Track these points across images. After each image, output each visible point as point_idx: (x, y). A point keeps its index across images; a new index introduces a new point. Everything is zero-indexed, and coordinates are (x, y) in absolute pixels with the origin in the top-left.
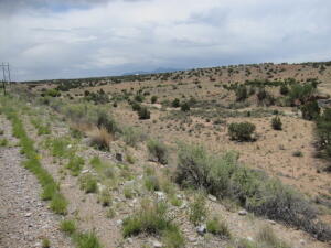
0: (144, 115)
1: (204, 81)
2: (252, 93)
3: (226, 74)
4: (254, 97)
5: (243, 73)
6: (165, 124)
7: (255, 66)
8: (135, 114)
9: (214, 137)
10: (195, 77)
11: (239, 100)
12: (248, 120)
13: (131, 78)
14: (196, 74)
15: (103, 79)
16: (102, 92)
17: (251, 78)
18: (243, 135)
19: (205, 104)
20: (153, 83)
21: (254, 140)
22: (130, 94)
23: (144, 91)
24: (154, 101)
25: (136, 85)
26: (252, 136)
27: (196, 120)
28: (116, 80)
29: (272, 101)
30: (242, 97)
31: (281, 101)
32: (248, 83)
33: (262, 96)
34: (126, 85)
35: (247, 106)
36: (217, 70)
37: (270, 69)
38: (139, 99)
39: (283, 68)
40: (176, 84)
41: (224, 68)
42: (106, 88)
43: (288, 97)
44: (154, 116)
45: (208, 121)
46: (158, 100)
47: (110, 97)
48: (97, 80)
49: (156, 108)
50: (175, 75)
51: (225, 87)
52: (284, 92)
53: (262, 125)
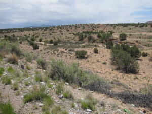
0: (36, 47)
1: (64, 31)
2: (86, 37)
3: (74, 28)
4: (87, 39)
5: (81, 28)
6: (46, 51)
7: (87, 25)
8: (31, 47)
9: (69, 57)
10: (60, 30)
11: (80, 40)
12: (84, 49)
13: (29, 29)
14: (61, 28)
15: (14, 29)
16: (14, 36)
17: (85, 30)
18: (82, 56)
19: (65, 42)
20: (40, 32)
21: (87, 58)
22: (29, 37)
23: (35, 36)
24: (40, 40)
25: (31, 33)
26: (86, 56)
27: (60, 49)
28: (21, 30)
29: (94, 41)
30: (81, 39)
32: (83, 32)
33: (90, 39)
34: (26, 33)
36: (70, 26)
37: (93, 26)
38: (33, 40)
40: (51, 32)
41: (73, 25)
42: (16, 34)
43: (100, 39)
44: (41, 48)
45: (66, 50)
46: (43, 40)
47: (18, 38)
48: (11, 30)
49: (41, 44)
50: (50, 28)
51: (74, 34)
52: (99, 37)
53: (90, 51)
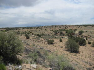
0: (28, 38)
1: (48, 29)
2: (59, 32)
3: (54, 27)
4: (59, 34)
5: (59, 27)
6: (33, 40)
8: (26, 37)
9: (44, 43)
10: (46, 28)
11: (55, 34)
13: (28, 28)
14: (46, 27)
15: (20, 28)
16: (19, 31)
18: (51, 43)
19: (46, 35)
20: (34, 29)
21: (54, 44)
22: (27, 32)
23: (31, 31)
24: (32, 34)
25: (29, 30)
27: (41, 39)
28: (24, 28)
29: (63, 35)
31: (66, 35)
33: (61, 33)
34: (26, 30)
35: (57, 36)
36: (52, 26)
37: (66, 26)
38: (28, 34)
39: (70, 26)
40: (40, 30)
41: (54, 26)
42: (20, 31)
44: (31, 38)
45: (44, 39)
46: (34, 34)
47: (21, 33)
48: (18, 28)
49: (32, 36)
50: (40, 27)
51: (53, 31)
